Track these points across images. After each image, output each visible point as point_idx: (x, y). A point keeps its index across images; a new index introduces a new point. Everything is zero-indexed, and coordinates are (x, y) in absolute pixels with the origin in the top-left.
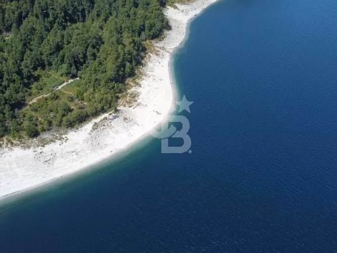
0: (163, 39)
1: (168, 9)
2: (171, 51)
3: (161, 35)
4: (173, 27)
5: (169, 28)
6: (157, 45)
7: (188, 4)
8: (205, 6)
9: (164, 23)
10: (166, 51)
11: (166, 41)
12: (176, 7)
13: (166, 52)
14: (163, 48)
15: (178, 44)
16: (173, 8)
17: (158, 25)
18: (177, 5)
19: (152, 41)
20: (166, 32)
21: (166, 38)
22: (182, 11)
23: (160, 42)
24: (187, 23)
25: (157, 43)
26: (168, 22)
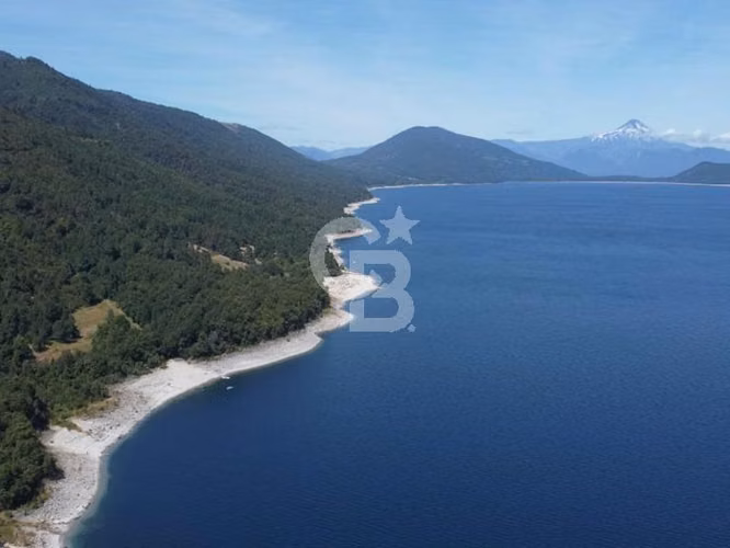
0: (43, 502)
1: (54, 431)
2: (64, 528)
3: (38, 494)
4: (67, 471)
5: (57, 474)
6: (29, 519)
7: (101, 417)
8: (140, 417)
9: (45, 464)
10: (51, 532)
11: (50, 507)
12: (72, 427)
13: (51, 535)
14: (44, 526)
15: (80, 509)
16: (65, 429)
17: (29, 472)
18: (75, 421)
19: (14, 512)
20: (49, 485)
21: (51, 501)
22: (89, 433)
23: (36, 511)
24: (101, 458)
25: (26, 514)
26: (53, 462)
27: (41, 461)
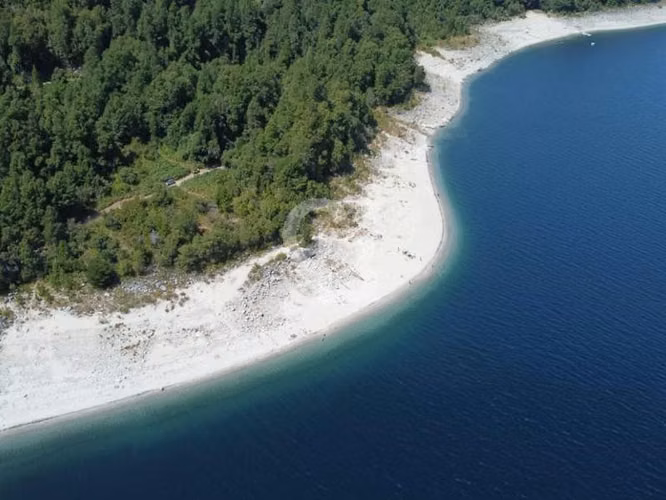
0: (413, 106)
1: (421, 55)
2: (431, 132)
3: (409, 99)
4: (433, 87)
5: (426, 88)
6: (401, 117)
7: (463, 49)
8: (499, 56)
9: (416, 74)
10: (420, 131)
11: (419, 112)
12: (436, 54)
13: (420, 135)
14: (415, 126)
15: (445, 120)
16: (430, 55)
17: (403, 76)
18: (438, 49)
19: (389, 109)
20: (417, 94)
21: (420, 107)
22: (452, 61)
23: (407, 113)
24: (463, 84)
25: (399, 114)
27: (413, 71)
